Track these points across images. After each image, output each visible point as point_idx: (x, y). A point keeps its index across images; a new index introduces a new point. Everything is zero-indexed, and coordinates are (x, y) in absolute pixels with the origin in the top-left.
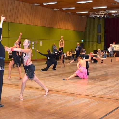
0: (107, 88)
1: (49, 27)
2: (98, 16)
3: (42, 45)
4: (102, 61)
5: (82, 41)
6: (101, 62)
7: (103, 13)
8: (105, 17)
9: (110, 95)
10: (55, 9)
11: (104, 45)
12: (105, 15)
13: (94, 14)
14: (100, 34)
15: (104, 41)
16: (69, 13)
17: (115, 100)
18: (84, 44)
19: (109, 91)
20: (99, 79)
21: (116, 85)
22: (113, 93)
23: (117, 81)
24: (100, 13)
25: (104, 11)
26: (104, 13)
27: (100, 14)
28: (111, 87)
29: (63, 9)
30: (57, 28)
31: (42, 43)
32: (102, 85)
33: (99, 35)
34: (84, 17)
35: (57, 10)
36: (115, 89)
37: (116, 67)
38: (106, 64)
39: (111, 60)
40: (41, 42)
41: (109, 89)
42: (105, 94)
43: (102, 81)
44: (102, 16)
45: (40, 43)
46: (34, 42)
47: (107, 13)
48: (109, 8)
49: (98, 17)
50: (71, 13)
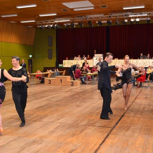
4: (50, 81)
5: (31, 56)
6: (49, 83)
8: (54, 26)
11: (56, 61)
12: (54, 24)
13: (41, 24)
15: (56, 56)
16: (12, 22)
18: (33, 60)
25: (53, 20)
26: (54, 22)
27: (49, 24)
33: (50, 49)
38: (55, 85)
39: (61, 80)
44: (52, 26)
48: (59, 16)
49: (46, 27)
50: (14, 22)
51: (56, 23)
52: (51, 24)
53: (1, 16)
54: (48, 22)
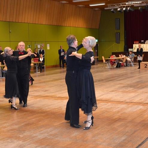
1: (57, 25)
2: (119, 9)
3: (49, 49)
7: (125, 5)
8: (127, 9)
11: (124, 45)
12: (127, 7)
14: (118, 31)
15: (124, 40)
16: (80, 6)
25: (125, 3)
27: (121, 7)
30: (66, 25)
31: (49, 46)
33: (118, 33)
34: (98, 10)
35: (65, 3)
40: (48, 44)
44: (124, 9)
45: (47, 46)
46: (40, 46)
47: (130, 5)
50: (82, 6)
52: (124, 7)
53: (73, 1)
54: (120, 5)
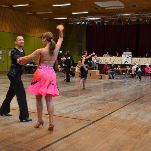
0: (75, 105)
2: (78, 23)
5: (61, 52)
6: (79, 76)
7: (84, 20)
8: (86, 24)
9: (75, 113)
10: (28, 13)
13: (73, 21)
14: (81, 44)
16: (45, 19)
17: (78, 120)
19: (76, 109)
20: (70, 94)
21: (87, 102)
22: (80, 111)
23: (90, 97)
24: (80, 19)
25: (84, 18)
28: (80, 104)
29: (37, 13)
32: (69, 102)
33: (80, 46)
34: (63, 24)
36: (84, 107)
37: (95, 82)
41: (76, 106)
42: (69, 113)
43: (73, 96)
46: (1, 52)
48: (90, 14)
49: (78, 25)
51: (87, 21)
